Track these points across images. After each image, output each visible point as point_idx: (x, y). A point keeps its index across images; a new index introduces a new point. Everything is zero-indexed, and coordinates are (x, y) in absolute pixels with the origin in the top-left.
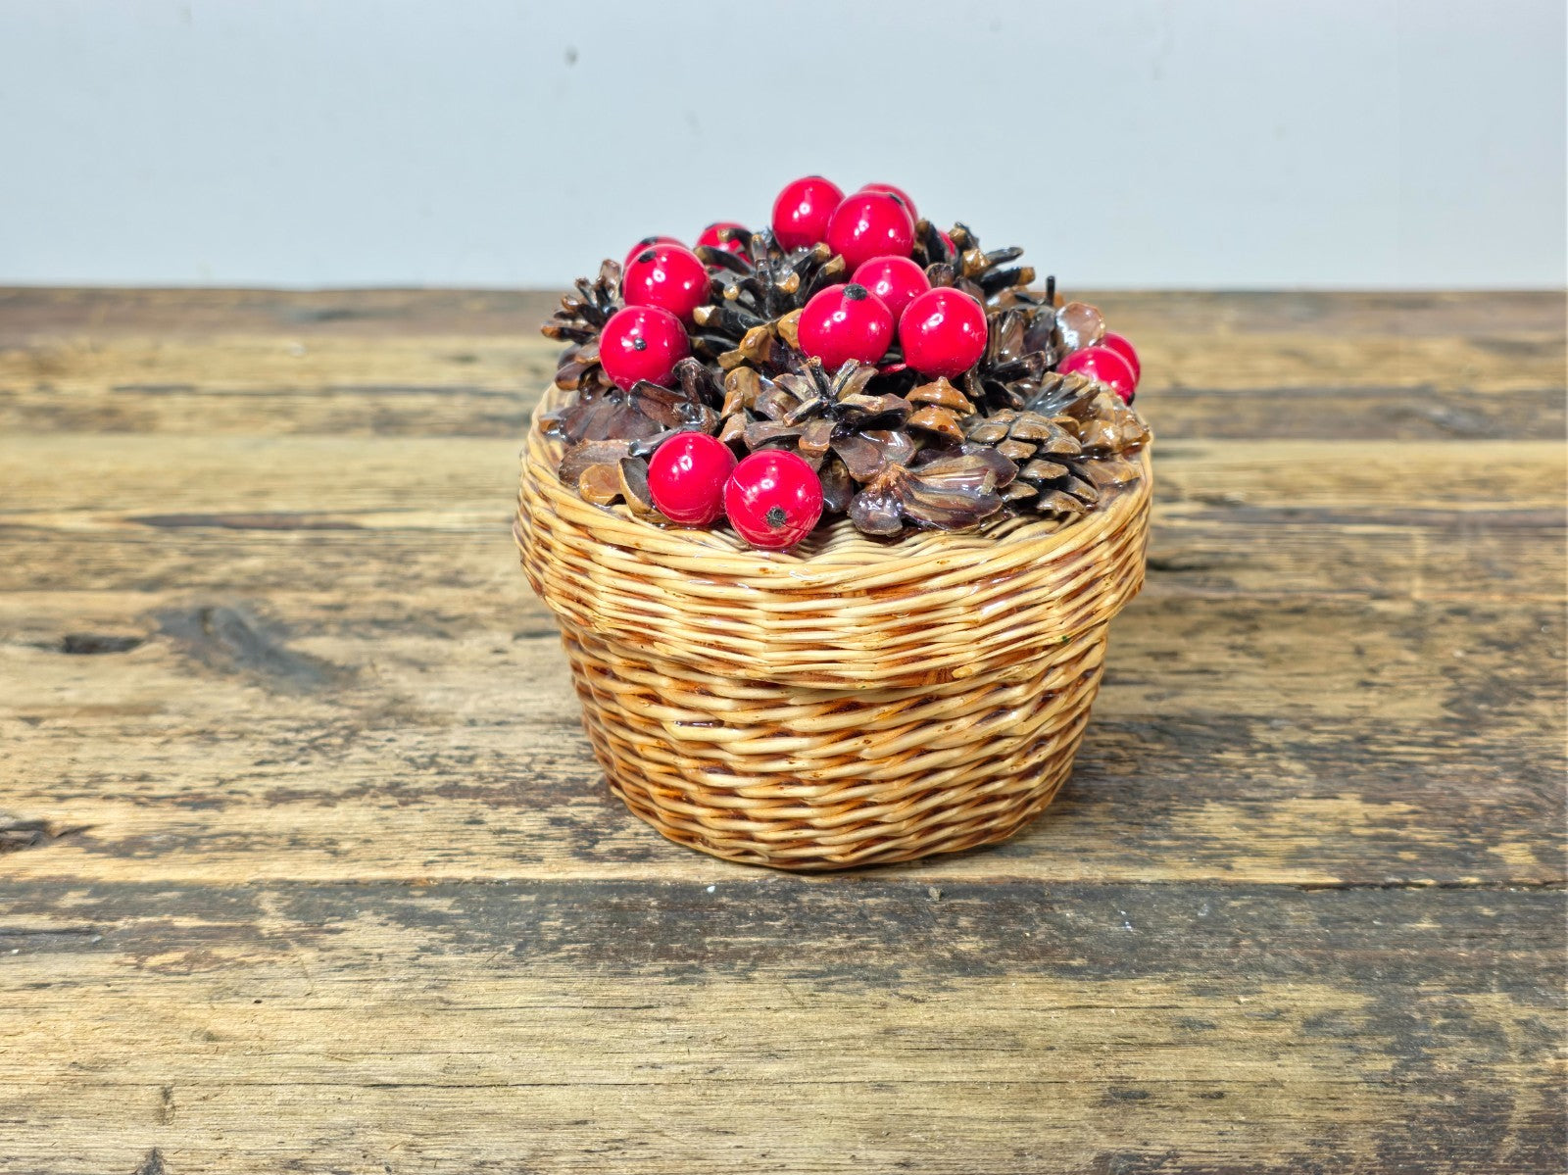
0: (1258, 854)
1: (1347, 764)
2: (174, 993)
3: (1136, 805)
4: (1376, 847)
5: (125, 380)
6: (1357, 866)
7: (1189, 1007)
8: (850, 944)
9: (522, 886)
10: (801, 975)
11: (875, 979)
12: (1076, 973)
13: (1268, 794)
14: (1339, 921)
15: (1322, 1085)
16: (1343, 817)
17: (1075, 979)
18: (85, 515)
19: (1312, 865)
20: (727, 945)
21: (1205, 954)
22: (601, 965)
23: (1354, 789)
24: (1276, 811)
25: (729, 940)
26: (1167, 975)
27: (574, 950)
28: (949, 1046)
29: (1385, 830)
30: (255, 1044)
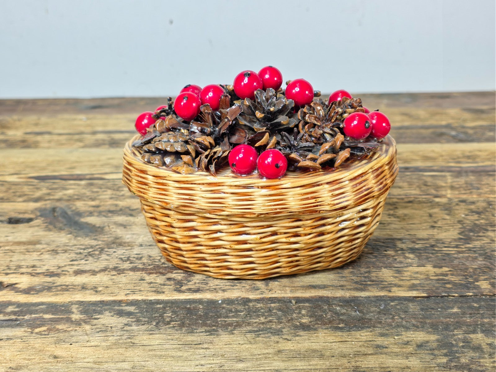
0: (400, 286)
1: (428, 254)
2: (43, 342)
3: (359, 270)
4: (438, 283)
5: (29, 130)
6: (432, 289)
7: (379, 341)
8: (266, 320)
9: (158, 302)
10: (250, 332)
11: (275, 333)
12: (341, 329)
13: (402, 265)
14: (427, 309)
15: (424, 368)
16: (427, 273)
17: (341, 331)
18: (16, 176)
19: (417, 290)
20: (225, 321)
21: (383, 322)
22: (184, 329)
23: (430, 263)
24: (405, 271)
25: (226, 319)
26: (371, 329)
27: (175, 324)
28: (299, 356)
29: (441, 277)
30: (70, 359)
